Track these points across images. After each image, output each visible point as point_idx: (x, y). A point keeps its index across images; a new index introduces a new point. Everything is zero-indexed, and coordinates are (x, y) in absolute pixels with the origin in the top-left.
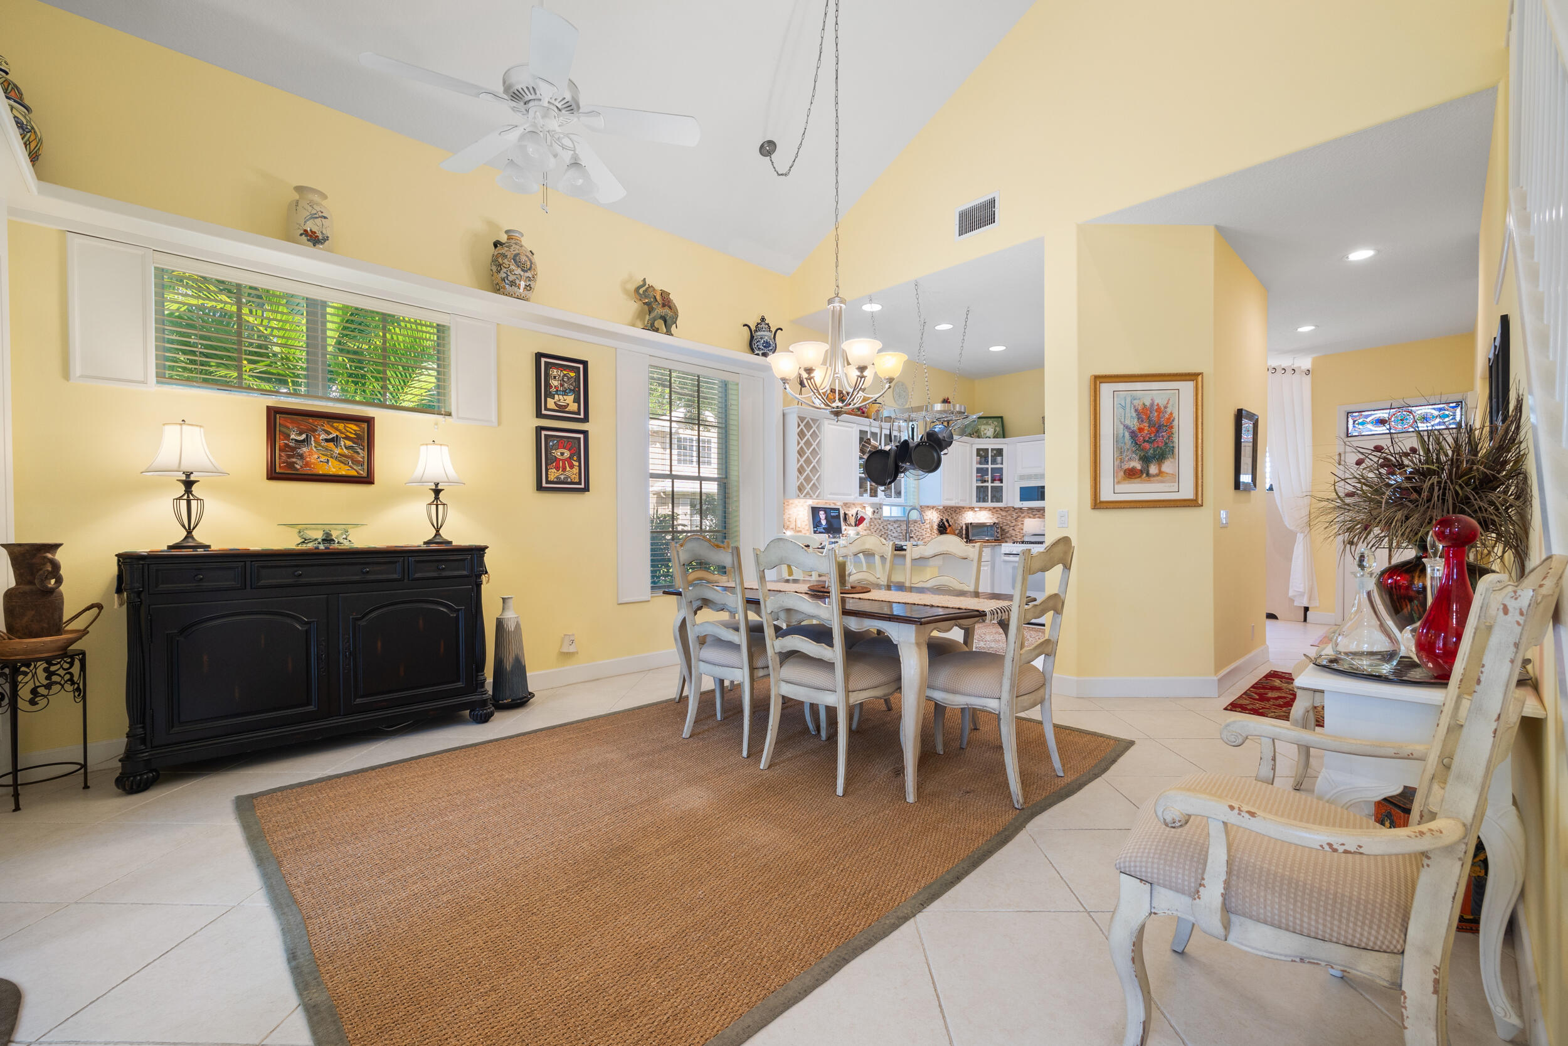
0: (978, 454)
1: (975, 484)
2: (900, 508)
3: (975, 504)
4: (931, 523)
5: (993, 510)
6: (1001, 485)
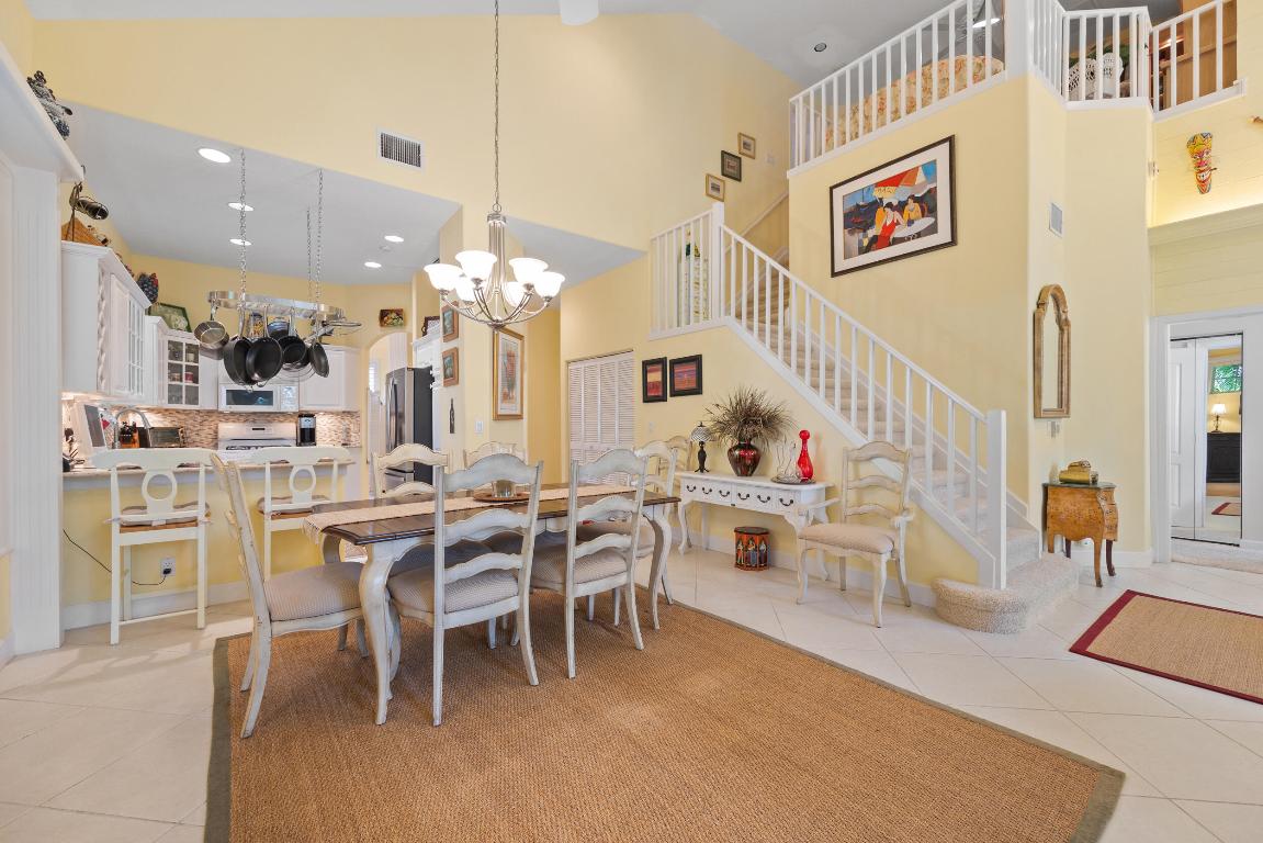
1: (167, 382)
6: (195, 385)
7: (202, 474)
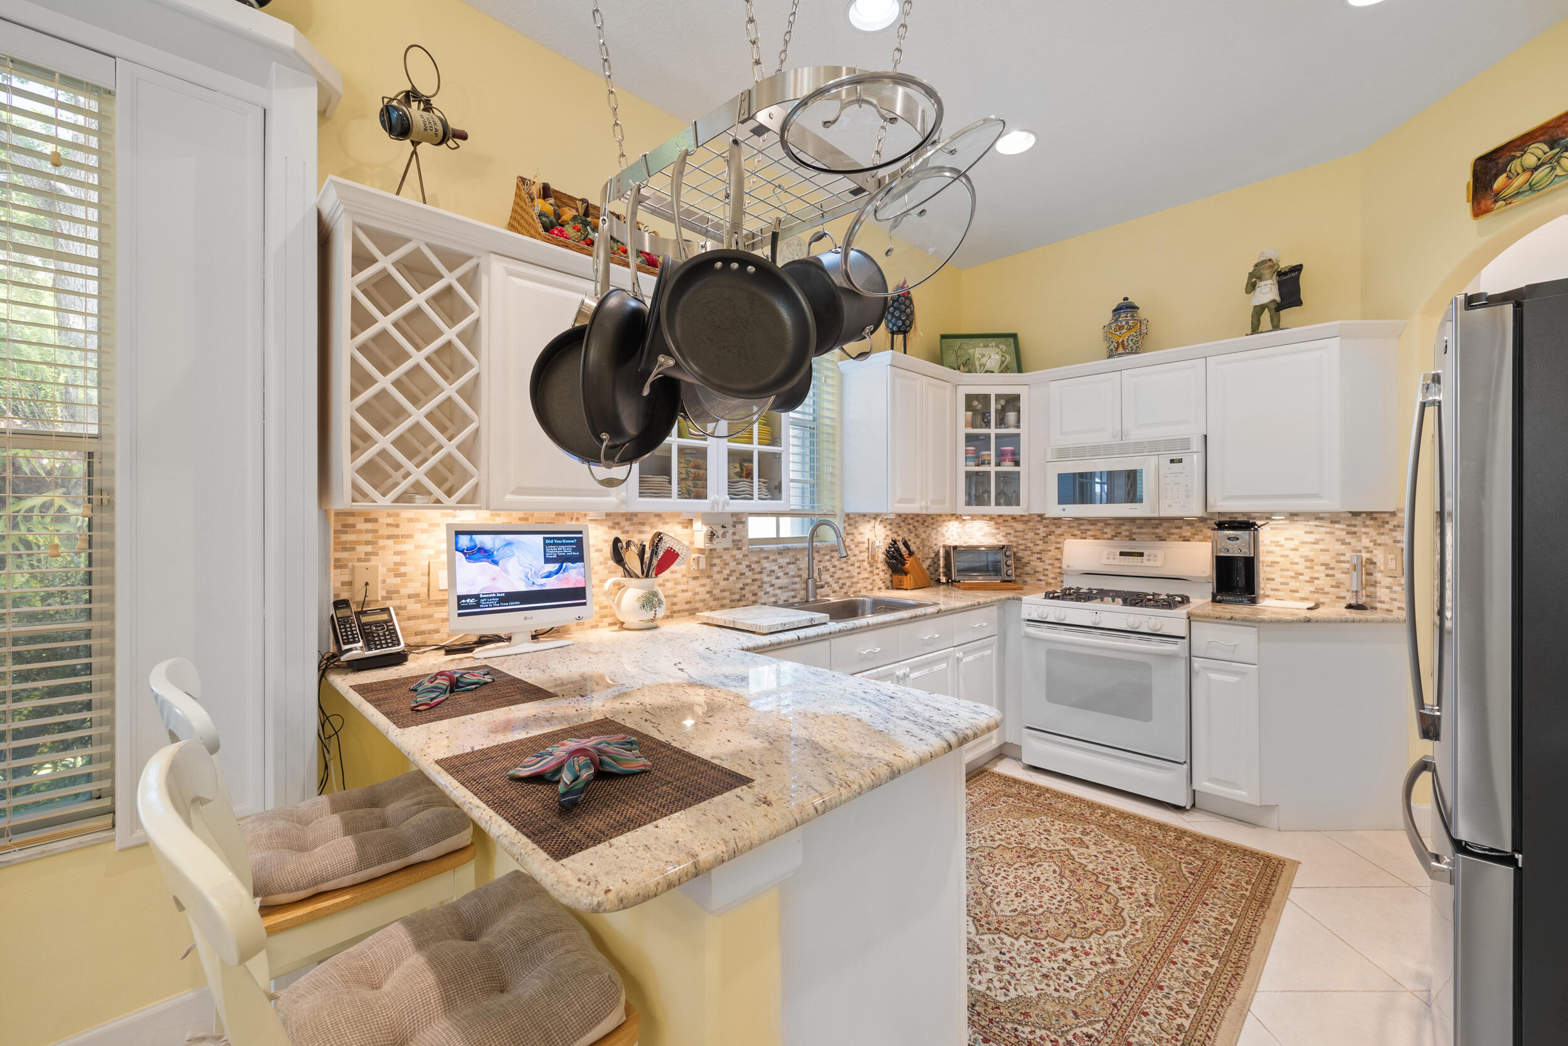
0: (969, 407)
1: (963, 468)
2: (798, 520)
3: (962, 508)
4: (871, 549)
5: (998, 520)
6: (1016, 469)
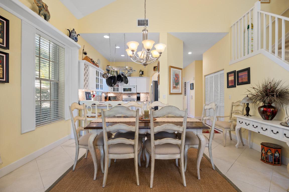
6: (118, 87)
7: (96, 107)
